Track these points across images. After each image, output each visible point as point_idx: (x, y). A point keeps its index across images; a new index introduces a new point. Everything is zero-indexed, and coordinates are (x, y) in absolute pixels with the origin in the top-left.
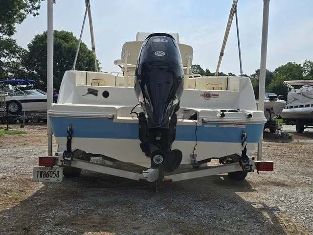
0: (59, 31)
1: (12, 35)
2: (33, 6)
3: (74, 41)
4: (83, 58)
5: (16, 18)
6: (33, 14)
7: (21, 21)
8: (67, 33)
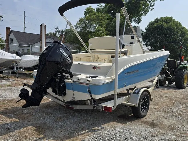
0: (164, 17)
1: (140, 23)
2: (151, 5)
3: (172, 22)
4: (177, 32)
5: (143, 13)
6: (151, 9)
7: (146, 14)
8: (169, 18)
